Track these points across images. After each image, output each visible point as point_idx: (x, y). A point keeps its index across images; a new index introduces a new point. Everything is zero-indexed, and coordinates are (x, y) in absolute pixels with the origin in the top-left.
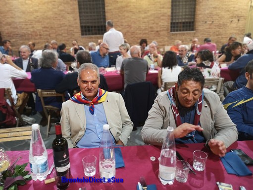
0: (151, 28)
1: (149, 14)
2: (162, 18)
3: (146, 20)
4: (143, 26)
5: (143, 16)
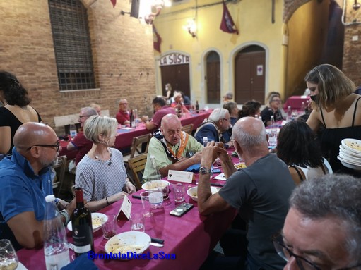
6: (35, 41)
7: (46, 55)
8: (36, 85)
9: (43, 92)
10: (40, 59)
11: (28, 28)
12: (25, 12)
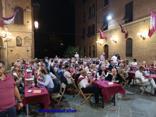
0: (148, 55)
1: (147, 50)
2: (153, 51)
3: (146, 52)
4: (145, 54)
5: (145, 50)
6: (153, 46)
7: (155, 49)
8: (151, 56)
9: (153, 58)
10: (153, 50)
11: (151, 44)
12: (151, 40)
